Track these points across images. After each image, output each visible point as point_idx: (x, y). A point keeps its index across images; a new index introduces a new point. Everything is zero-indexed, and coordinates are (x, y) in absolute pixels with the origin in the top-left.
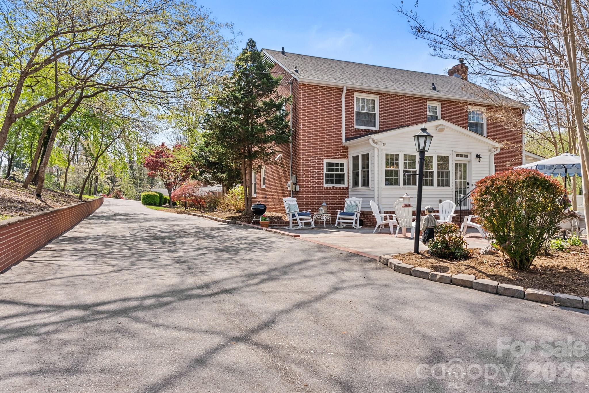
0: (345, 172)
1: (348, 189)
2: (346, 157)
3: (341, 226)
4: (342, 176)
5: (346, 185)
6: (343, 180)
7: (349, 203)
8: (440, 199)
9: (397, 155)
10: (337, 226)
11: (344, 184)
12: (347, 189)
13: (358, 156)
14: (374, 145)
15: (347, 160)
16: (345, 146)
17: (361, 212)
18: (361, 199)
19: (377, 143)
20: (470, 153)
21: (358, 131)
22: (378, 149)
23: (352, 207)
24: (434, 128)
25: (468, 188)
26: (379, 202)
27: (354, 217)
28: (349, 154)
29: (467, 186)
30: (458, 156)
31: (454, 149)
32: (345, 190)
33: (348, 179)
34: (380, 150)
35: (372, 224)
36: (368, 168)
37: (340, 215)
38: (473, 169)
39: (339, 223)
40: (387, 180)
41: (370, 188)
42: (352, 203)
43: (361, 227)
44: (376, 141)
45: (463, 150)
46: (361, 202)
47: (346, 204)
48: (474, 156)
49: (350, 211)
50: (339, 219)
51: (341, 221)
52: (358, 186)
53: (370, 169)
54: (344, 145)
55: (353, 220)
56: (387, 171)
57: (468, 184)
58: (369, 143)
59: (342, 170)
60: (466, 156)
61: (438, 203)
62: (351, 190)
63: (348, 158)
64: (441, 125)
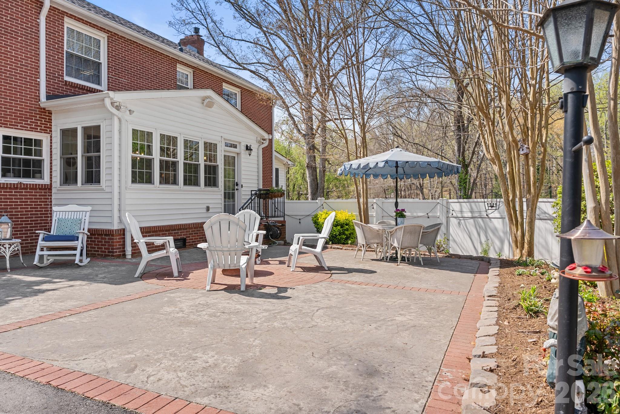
0: (45, 156)
1: (50, 189)
2: (48, 129)
3: (45, 261)
4: (39, 164)
5: (46, 181)
6: (40, 172)
7: (62, 216)
8: (208, 205)
9: (150, 134)
10: (39, 265)
11: (41, 178)
12: (48, 188)
13: (75, 130)
14: (114, 111)
15: (49, 135)
16: (44, 109)
17: (89, 230)
18: (89, 208)
19: (118, 108)
20: (240, 143)
21: (71, 86)
22: (120, 120)
23: (69, 223)
24: (200, 101)
25: (237, 189)
26: (122, 212)
27: (78, 244)
28: (53, 124)
29: (236, 187)
30: (227, 145)
31: (222, 135)
32: (45, 189)
33: (51, 169)
34: (123, 122)
35: (109, 252)
36: (99, 151)
37: (44, 240)
38: (243, 164)
39: (41, 257)
40: (134, 173)
41: (104, 187)
42: (69, 216)
43: (89, 259)
44: (116, 104)
45: (233, 138)
46: (88, 214)
47: (54, 218)
48: (244, 148)
49: (66, 232)
50: (42, 250)
51: (46, 253)
52: (76, 182)
53: (103, 154)
54: (42, 105)
55: (75, 249)
56: (134, 160)
57: (237, 185)
58: (104, 106)
59: (39, 153)
60: (235, 147)
61: (205, 211)
62: (58, 190)
63: (51, 131)
64: (208, 97)
